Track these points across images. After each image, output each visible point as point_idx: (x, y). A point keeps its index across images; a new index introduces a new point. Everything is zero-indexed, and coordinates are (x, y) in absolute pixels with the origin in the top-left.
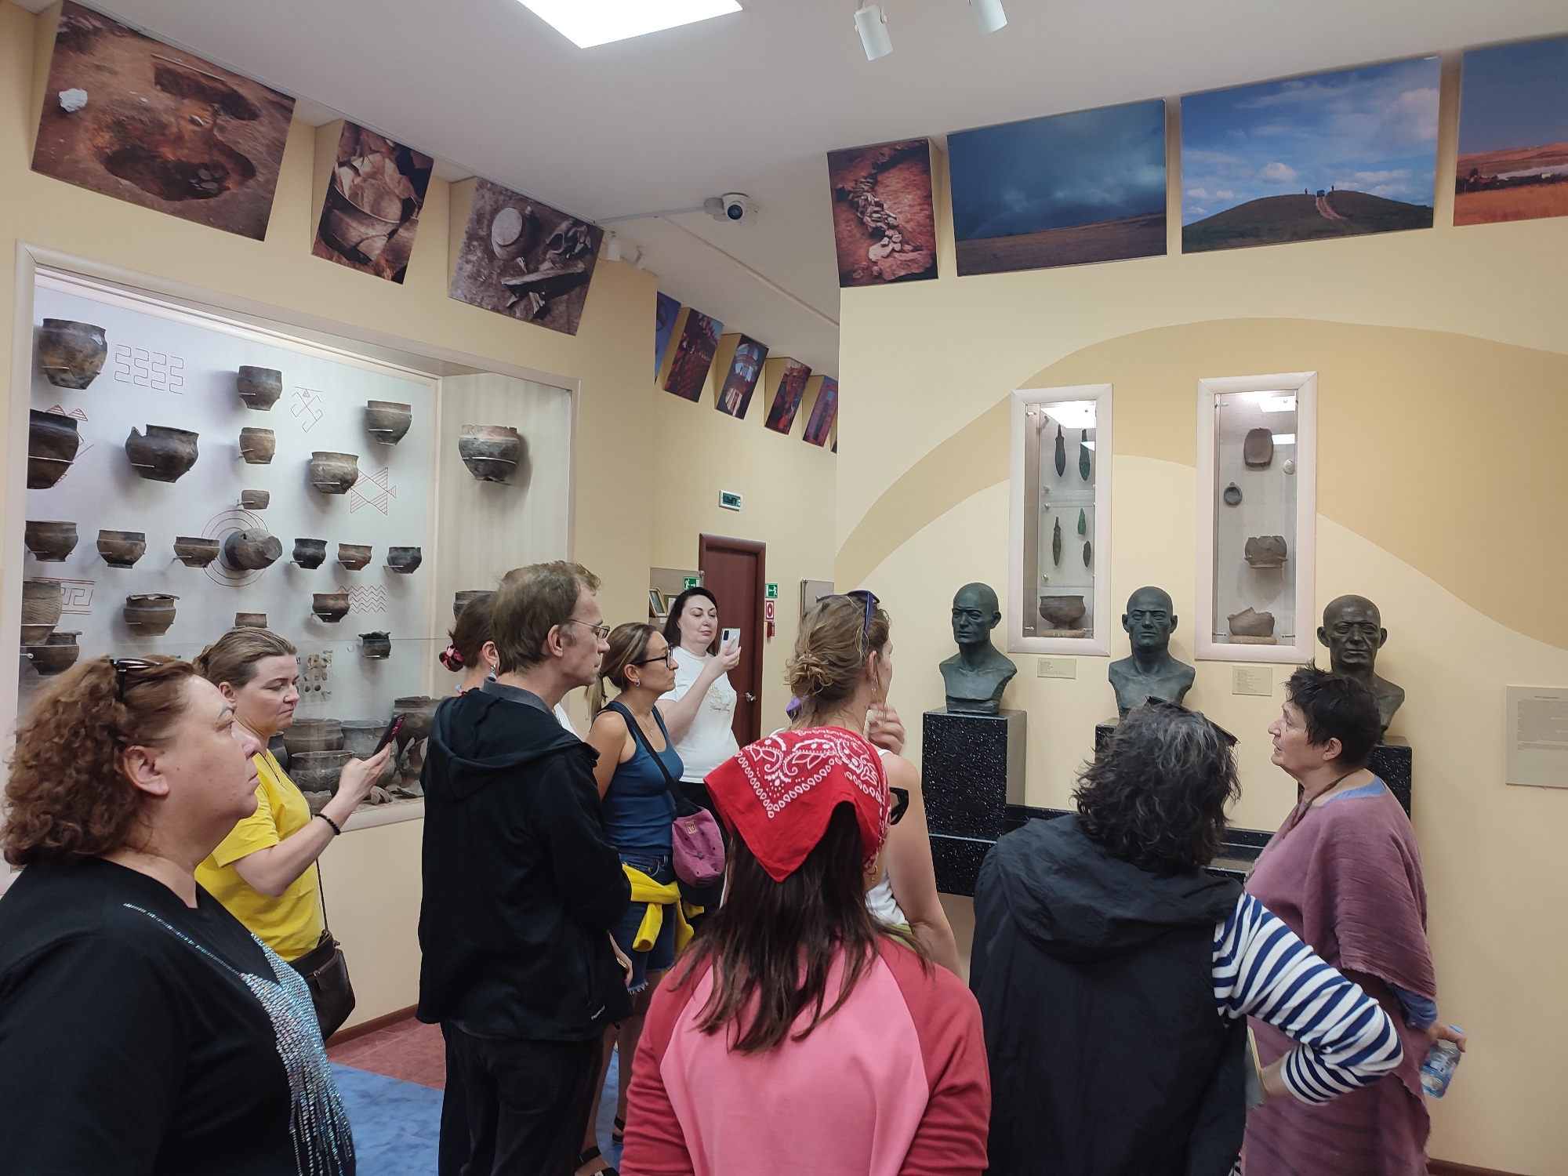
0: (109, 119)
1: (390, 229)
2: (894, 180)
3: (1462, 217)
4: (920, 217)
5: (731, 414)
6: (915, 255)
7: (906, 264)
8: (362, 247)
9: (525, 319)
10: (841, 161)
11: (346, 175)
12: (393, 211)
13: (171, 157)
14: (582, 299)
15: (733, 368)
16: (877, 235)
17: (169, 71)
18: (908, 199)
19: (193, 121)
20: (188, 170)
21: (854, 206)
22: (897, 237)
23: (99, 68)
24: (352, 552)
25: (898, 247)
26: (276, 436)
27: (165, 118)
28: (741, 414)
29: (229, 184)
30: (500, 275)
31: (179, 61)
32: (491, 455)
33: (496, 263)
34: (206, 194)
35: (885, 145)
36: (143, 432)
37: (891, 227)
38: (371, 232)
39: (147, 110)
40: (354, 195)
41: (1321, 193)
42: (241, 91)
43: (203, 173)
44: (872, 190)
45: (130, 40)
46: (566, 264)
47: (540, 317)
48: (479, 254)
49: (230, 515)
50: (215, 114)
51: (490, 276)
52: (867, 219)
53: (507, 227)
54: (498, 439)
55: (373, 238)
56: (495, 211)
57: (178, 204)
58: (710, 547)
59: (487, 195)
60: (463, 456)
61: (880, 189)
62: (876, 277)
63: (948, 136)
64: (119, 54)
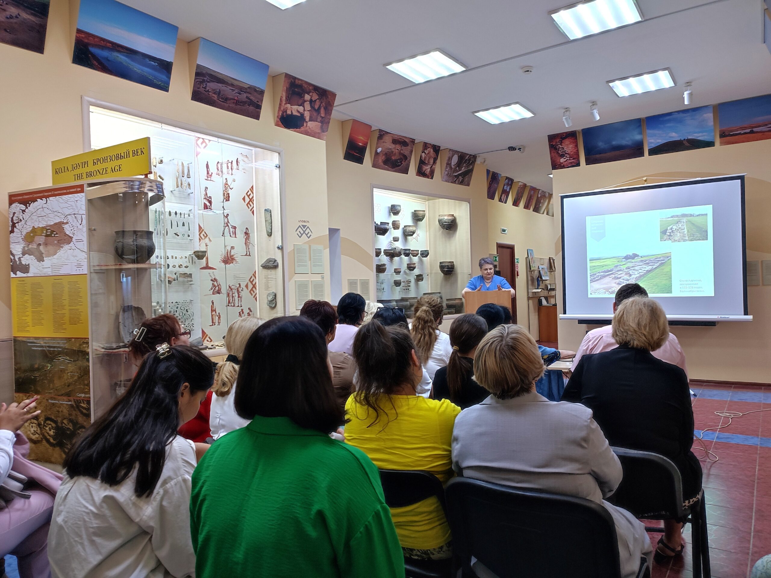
0: (384, 153)
1: (431, 166)
2: (567, 142)
3: (722, 143)
4: (575, 151)
5: (503, 202)
6: (572, 161)
7: (571, 163)
8: (425, 172)
9: (458, 184)
10: (552, 138)
11: (423, 154)
12: (432, 161)
13: (394, 159)
14: (471, 176)
15: (504, 188)
16: (562, 156)
17: (394, 139)
18: (571, 146)
19: (398, 150)
20: (396, 161)
21: (556, 149)
22: (568, 156)
23: (384, 142)
24: (415, 252)
25: (568, 159)
26: (400, 222)
27: (394, 150)
28: (506, 203)
29: (403, 162)
30: (453, 173)
31: (396, 137)
32: (448, 222)
33: (453, 170)
34: (399, 166)
35: (564, 133)
36: (379, 224)
37: (566, 154)
38: (427, 168)
39: (391, 149)
40: (425, 159)
41: (684, 139)
42: (406, 140)
43: (399, 161)
44: (561, 144)
45: (389, 135)
46: (468, 166)
47: (461, 183)
48: (449, 168)
49: (389, 244)
50: (401, 147)
51: (451, 174)
52: (559, 152)
53: (455, 160)
54: (450, 218)
55: (427, 169)
56: (453, 156)
57: (394, 169)
58: (500, 246)
59: (451, 152)
60: (439, 223)
61: (563, 144)
62: (562, 167)
63: (582, 130)
64: (388, 139)
